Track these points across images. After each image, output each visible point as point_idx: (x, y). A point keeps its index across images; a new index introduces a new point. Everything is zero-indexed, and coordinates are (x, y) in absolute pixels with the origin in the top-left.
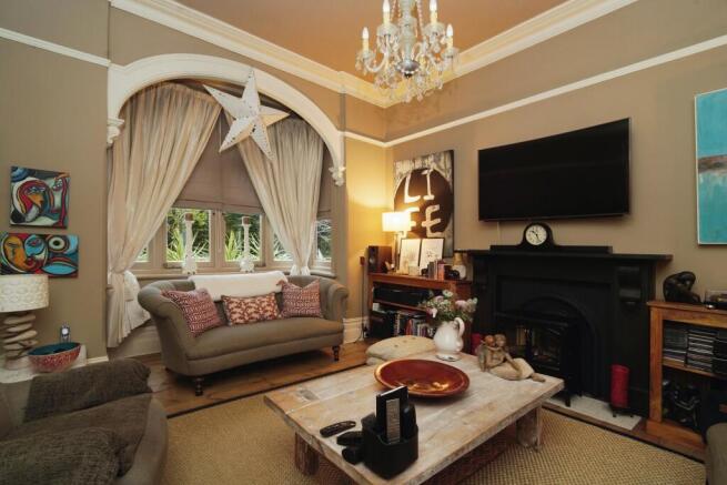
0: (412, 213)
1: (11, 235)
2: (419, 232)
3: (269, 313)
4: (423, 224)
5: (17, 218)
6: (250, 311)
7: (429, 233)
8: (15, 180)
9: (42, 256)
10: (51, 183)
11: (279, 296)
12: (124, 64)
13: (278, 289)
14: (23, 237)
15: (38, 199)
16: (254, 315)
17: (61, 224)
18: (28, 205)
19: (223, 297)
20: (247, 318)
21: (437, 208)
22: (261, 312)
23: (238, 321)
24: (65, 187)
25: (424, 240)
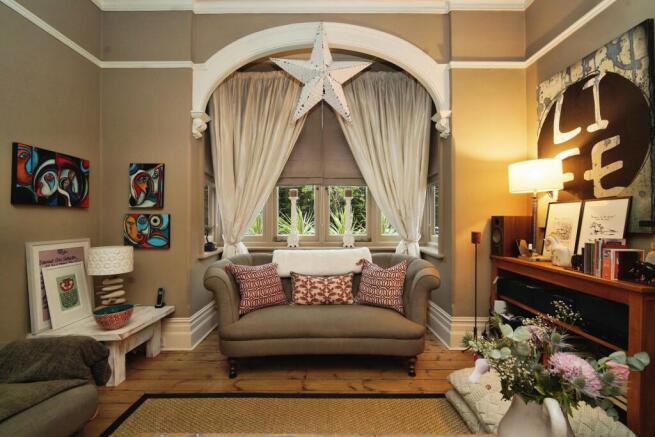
0: (566, 161)
1: (129, 215)
2: (580, 190)
3: (336, 297)
4: (587, 176)
5: (133, 202)
6: (314, 291)
7: (598, 190)
8: (132, 173)
9: (146, 232)
10: (152, 173)
11: (357, 277)
12: (203, 61)
13: (358, 269)
14: (136, 217)
15: (144, 187)
16: (317, 297)
17: (159, 206)
18: (139, 191)
19: (292, 273)
20: (309, 299)
21: (614, 141)
22: (327, 294)
23: (300, 301)
24: (161, 175)
25: (589, 204)
